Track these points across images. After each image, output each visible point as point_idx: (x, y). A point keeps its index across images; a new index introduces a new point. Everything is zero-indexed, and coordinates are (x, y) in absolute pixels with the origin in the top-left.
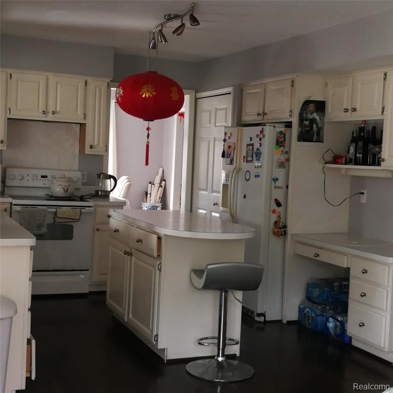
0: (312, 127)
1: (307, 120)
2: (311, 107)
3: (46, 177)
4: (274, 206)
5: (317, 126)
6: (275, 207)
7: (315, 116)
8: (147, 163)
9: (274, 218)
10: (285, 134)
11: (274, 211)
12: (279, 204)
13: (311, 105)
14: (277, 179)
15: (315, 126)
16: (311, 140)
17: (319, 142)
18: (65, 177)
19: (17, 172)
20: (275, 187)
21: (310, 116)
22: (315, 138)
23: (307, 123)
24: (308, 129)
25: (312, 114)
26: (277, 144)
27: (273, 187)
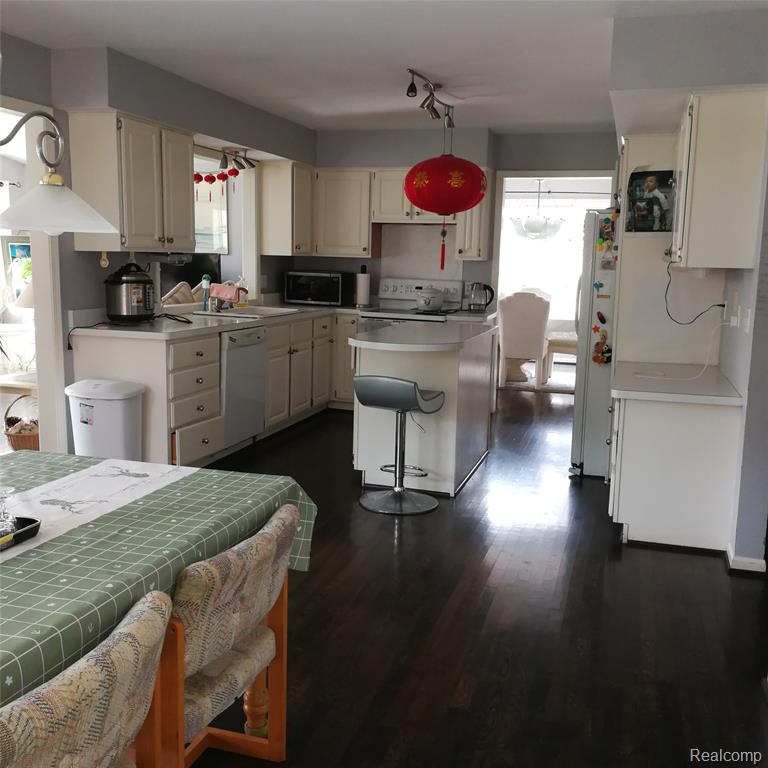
0: (651, 211)
1: (642, 199)
2: (651, 181)
3: (421, 288)
4: (596, 322)
5: (661, 208)
6: (599, 324)
7: (657, 193)
8: (442, 267)
9: (597, 338)
10: (613, 223)
11: (596, 329)
12: (602, 320)
13: (650, 178)
14: (601, 285)
15: (656, 208)
16: (650, 229)
17: (665, 230)
18: (432, 288)
19: (390, 283)
20: (598, 296)
21: (647, 195)
22: (657, 226)
23: (642, 205)
24: (645, 213)
25: (651, 190)
26: (601, 236)
27: (595, 296)
